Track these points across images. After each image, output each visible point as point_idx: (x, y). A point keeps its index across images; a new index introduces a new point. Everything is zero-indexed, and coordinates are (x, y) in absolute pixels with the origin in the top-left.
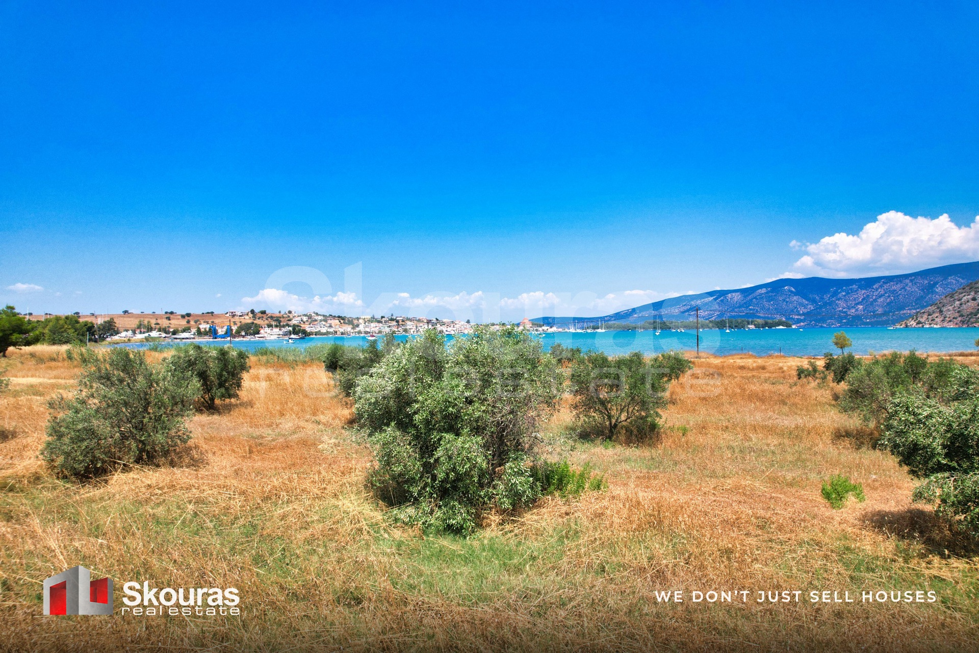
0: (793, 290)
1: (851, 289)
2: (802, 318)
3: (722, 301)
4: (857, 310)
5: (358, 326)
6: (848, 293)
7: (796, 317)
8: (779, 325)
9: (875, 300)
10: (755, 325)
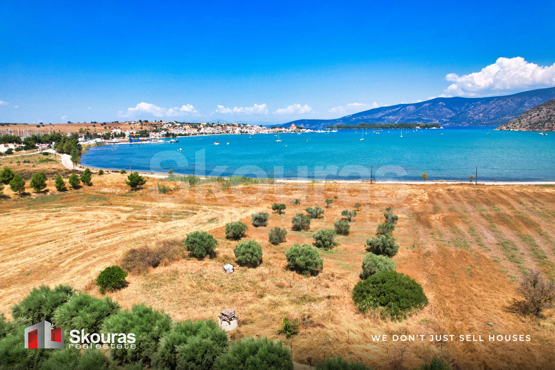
0: (444, 104)
1: (477, 104)
2: (448, 120)
3: (403, 110)
5: (200, 129)
6: (475, 107)
7: (445, 120)
8: (433, 127)
9: (490, 111)
10: (420, 126)
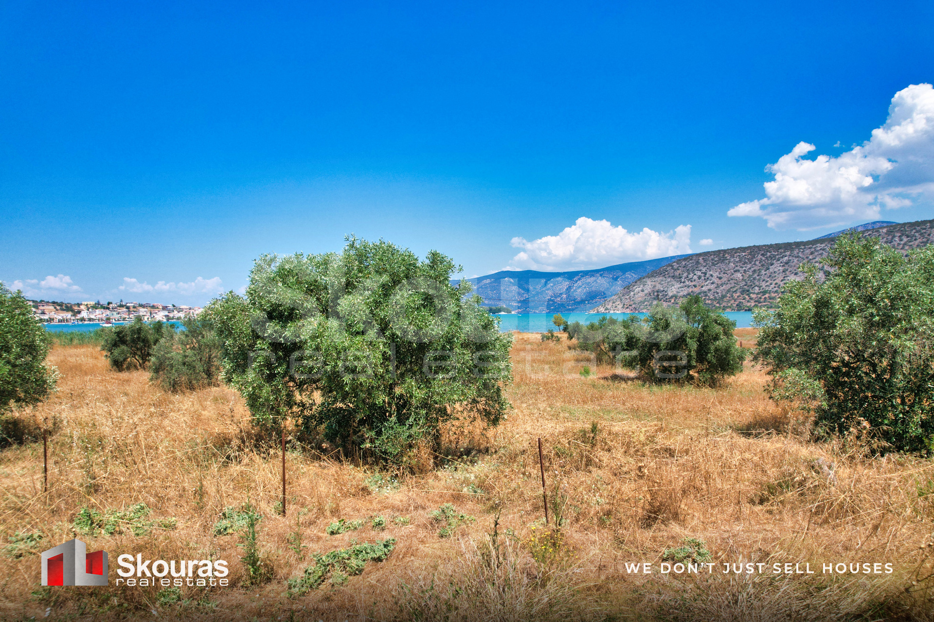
0: (512, 281)
1: (557, 281)
4: (562, 299)
5: (79, 312)
8: (501, 311)
9: (575, 291)
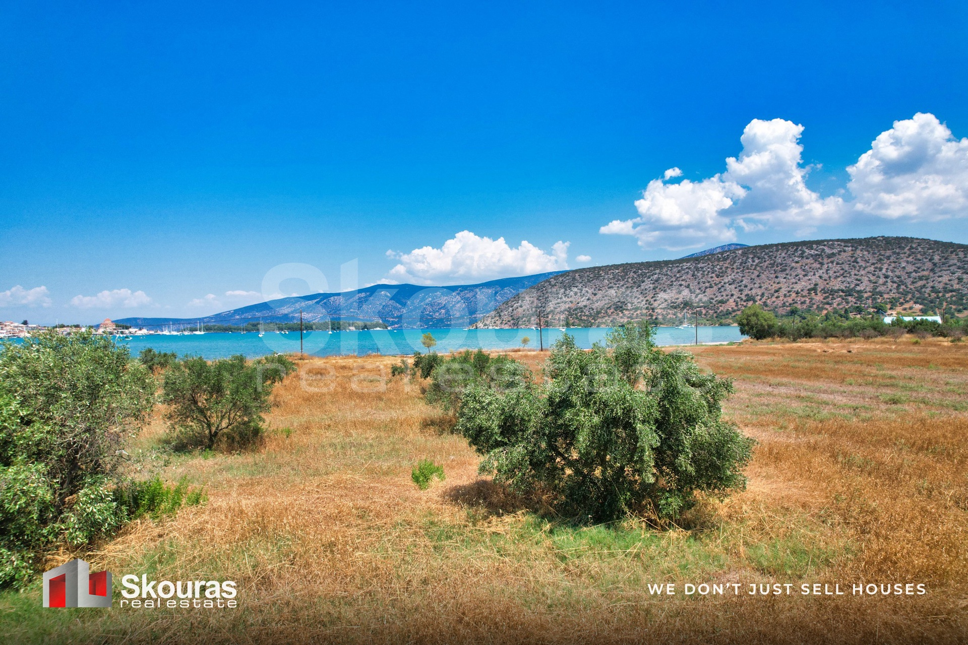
0: (389, 295)
2: (396, 320)
3: (325, 303)
4: (440, 314)
7: (391, 320)
8: (376, 327)
9: (454, 306)
10: (355, 327)
